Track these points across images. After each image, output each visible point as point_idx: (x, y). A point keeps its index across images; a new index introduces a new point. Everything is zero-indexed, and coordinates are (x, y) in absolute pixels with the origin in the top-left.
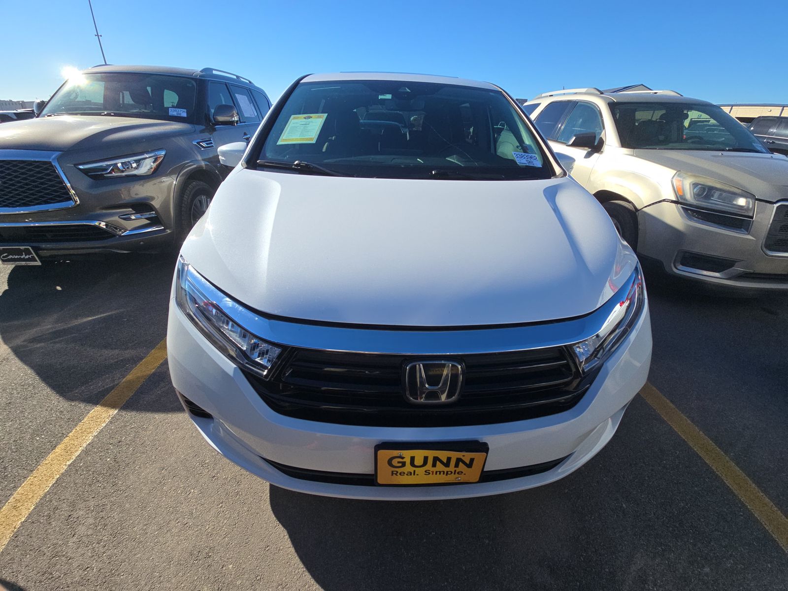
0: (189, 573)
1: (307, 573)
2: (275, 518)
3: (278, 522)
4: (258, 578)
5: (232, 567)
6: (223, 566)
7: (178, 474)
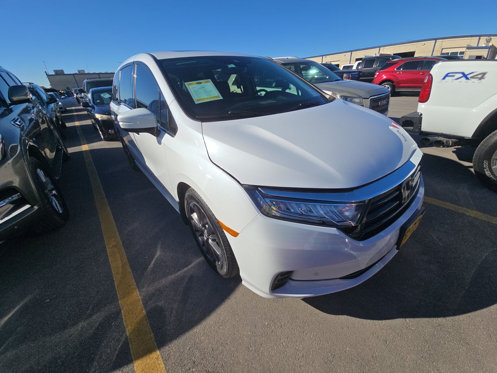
0: (337, 370)
1: (375, 321)
2: (334, 316)
3: (338, 316)
4: (363, 341)
5: (349, 348)
6: (345, 352)
7: (261, 343)
